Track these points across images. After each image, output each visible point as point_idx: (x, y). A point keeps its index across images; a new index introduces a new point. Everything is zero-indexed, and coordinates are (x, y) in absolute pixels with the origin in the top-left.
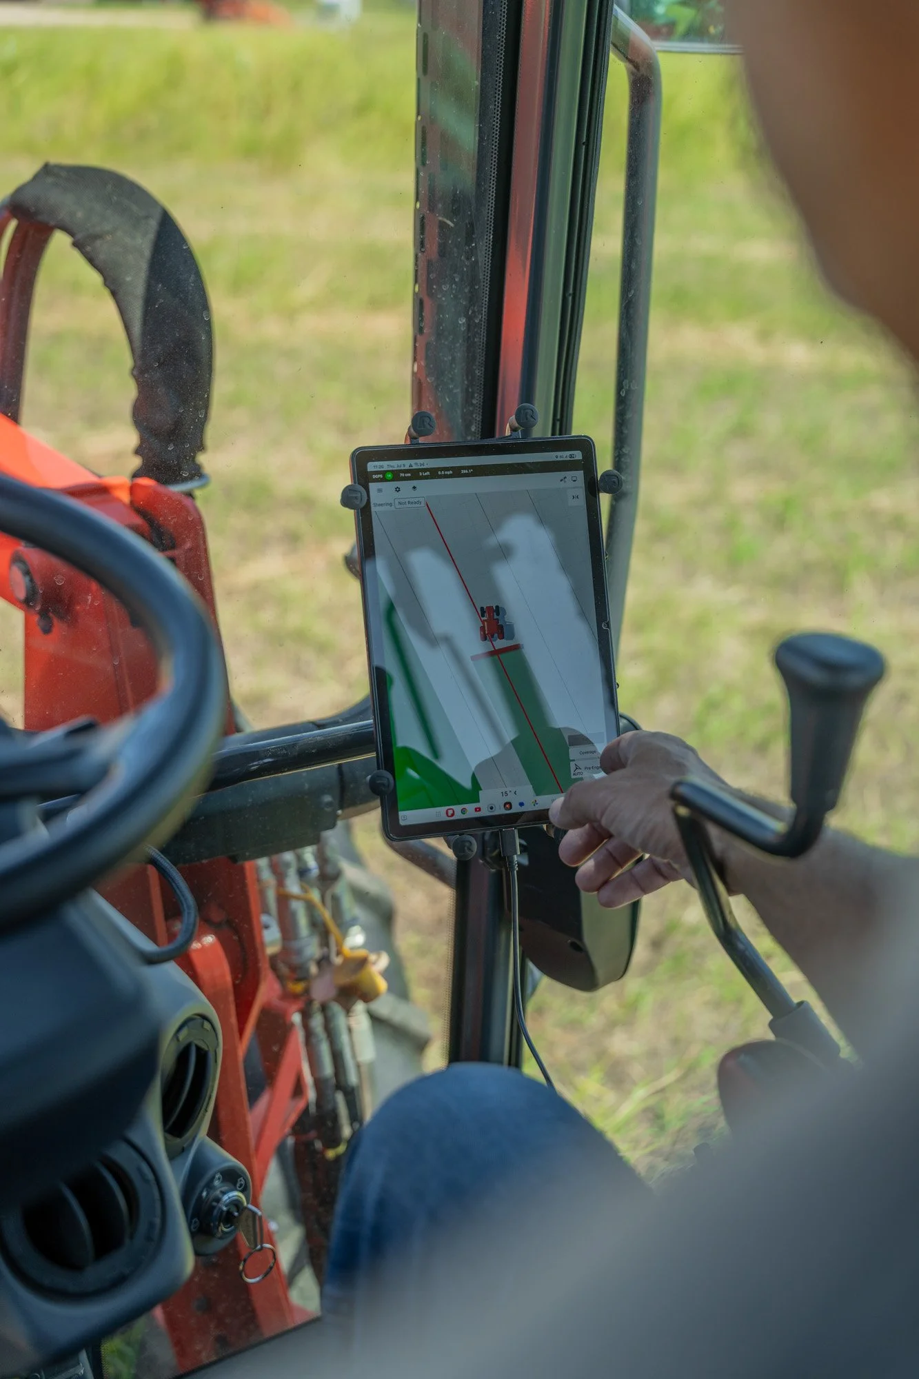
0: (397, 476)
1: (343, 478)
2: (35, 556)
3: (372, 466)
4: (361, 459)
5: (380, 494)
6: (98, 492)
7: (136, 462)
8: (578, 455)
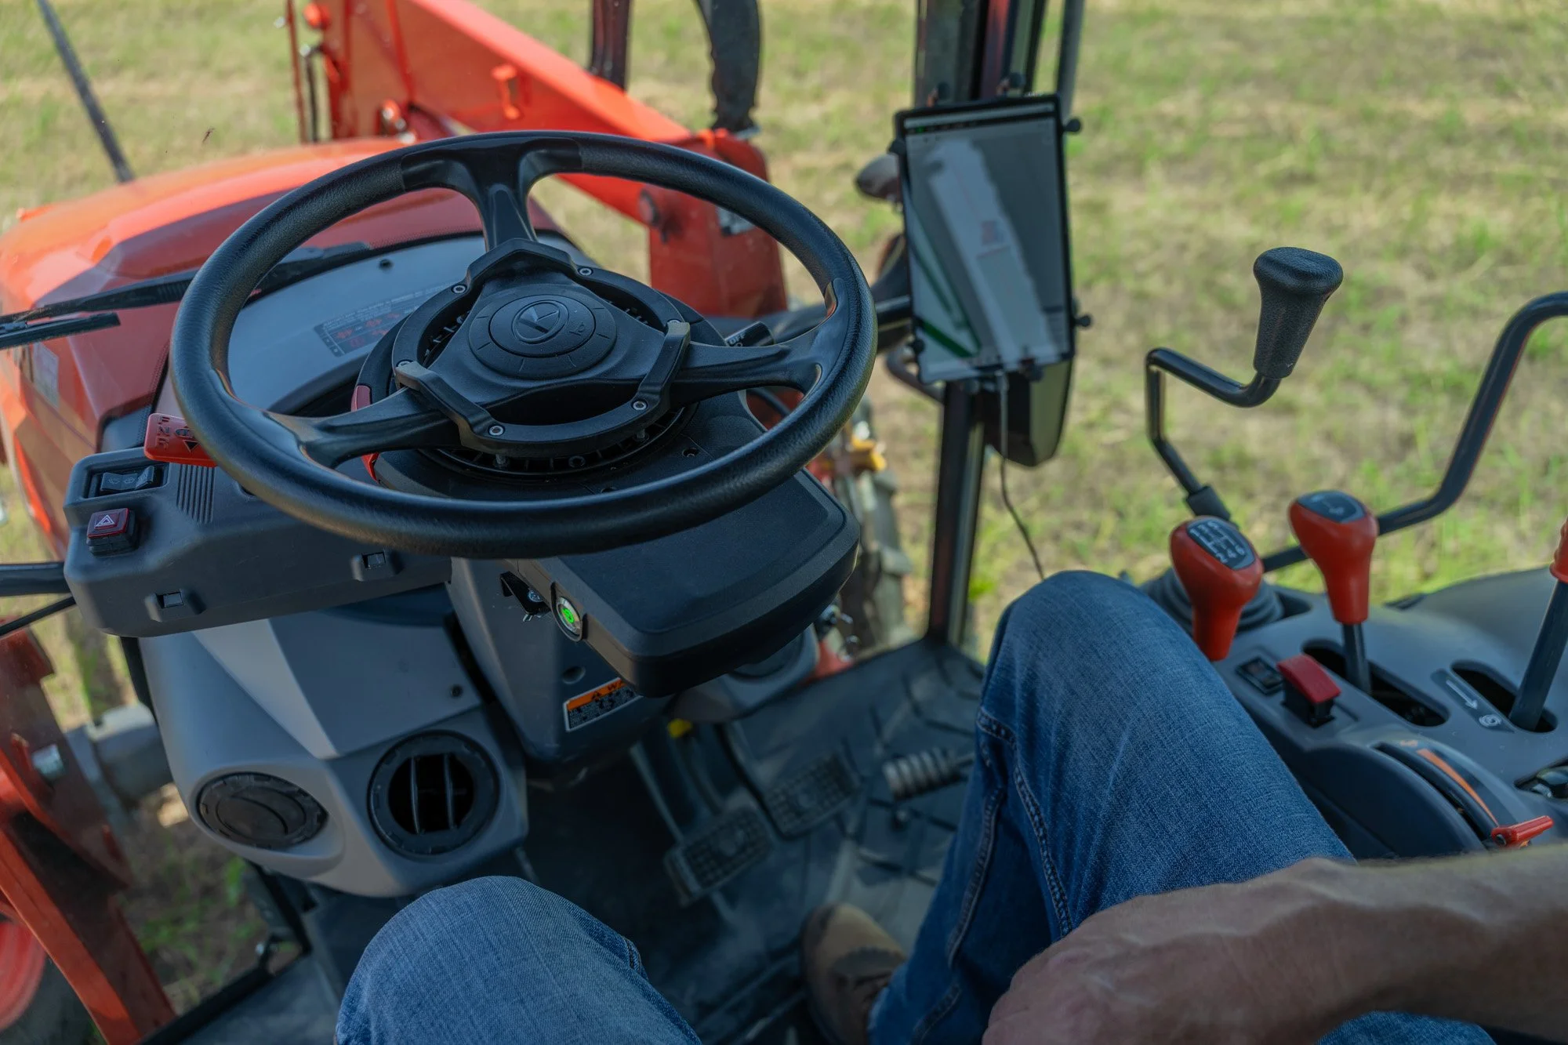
0: (926, 129)
1: (889, 134)
2: (656, 190)
3: (909, 123)
4: (901, 118)
5: (913, 142)
6: (696, 141)
7: (710, 119)
8: (1050, 107)
